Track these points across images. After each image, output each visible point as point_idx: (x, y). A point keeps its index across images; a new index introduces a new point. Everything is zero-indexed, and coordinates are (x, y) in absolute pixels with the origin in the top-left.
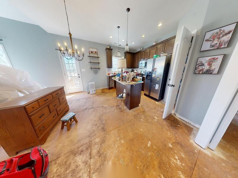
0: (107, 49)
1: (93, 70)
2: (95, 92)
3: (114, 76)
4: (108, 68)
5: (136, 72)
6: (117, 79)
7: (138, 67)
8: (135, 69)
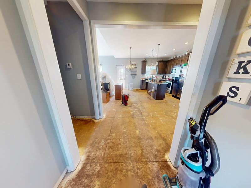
0: (143, 61)
1: (132, 75)
2: (132, 90)
3: (147, 80)
4: (142, 74)
5: (168, 77)
6: (149, 81)
7: (170, 74)
8: (168, 75)
